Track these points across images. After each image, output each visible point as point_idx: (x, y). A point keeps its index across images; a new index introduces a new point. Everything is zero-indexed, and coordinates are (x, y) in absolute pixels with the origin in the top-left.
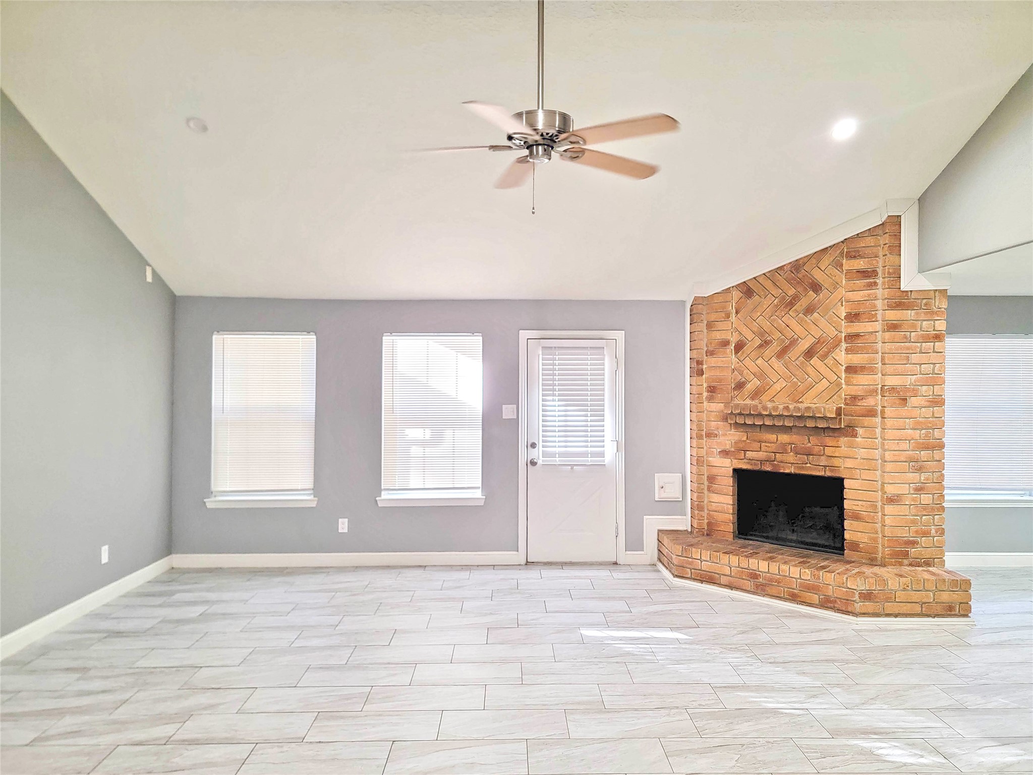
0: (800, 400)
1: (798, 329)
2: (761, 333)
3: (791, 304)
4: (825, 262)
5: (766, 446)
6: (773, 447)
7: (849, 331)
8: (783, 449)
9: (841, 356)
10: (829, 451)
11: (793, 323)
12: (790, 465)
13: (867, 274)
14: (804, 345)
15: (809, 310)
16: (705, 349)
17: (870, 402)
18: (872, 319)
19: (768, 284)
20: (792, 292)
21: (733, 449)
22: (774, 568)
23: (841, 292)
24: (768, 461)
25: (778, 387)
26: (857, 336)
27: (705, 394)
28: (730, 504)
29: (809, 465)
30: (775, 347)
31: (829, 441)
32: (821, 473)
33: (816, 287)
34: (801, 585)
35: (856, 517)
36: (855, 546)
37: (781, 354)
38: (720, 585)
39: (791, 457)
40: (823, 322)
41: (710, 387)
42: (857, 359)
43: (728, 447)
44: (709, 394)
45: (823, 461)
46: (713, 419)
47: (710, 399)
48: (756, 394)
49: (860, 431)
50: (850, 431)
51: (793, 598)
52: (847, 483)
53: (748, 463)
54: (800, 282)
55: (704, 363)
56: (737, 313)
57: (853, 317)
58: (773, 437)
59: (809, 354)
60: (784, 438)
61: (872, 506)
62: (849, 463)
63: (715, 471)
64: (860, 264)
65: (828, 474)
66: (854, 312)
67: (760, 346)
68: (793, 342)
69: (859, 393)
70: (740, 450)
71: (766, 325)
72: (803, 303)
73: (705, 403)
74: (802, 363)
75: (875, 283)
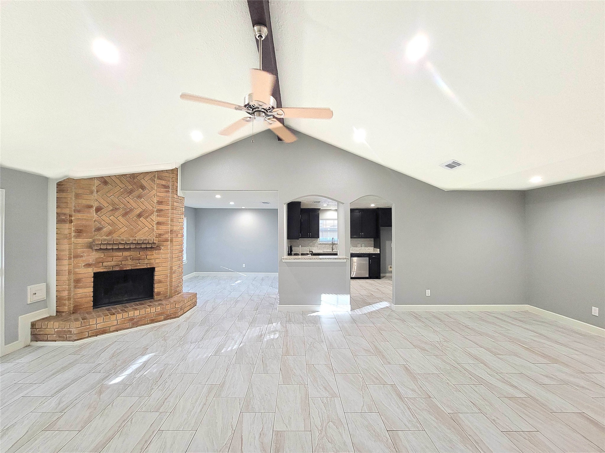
0: (135, 236)
1: (134, 205)
2: (113, 204)
3: (131, 192)
4: (147, 178)
5: (116, 259)
6: (120, 259)
7: (158, 208)
8: (126, 259)
9: (154, 217)
10: (148, 257)
11: (131, 201)
12: (129, 265)
13: (166, 187)
14: (138, 212)
15: (140, 197)
16: (73, 208)
17: (166, 236)
18: (168, 204)
19: (118, 181)
20: (130, 187)
21: (94, 263)
22: (143, 312)
23: (154, 192)
24: (117, 265)
25: (123, 230)
26: (162, 210)
27: (73, 234)
28: (91, 292)
29: (139, 264)
30: (121, 211)
31: (149, 253)
32: (146, 267)
33: (143, 188)
34: (156, 314)
35: (160, 282)
36: (159, 294)
37: (125, 214)
38: (110, 332)
39: (130, 262)
40: (146, 203)
41: (77, 230)
42: (160, 219)
43: (91, 262)
44: (76, 234)
45: (146, 261)
46: (79, 248)
47: (77, 237)
48: (110, 233)
49: (163, 248)
50: (158, 248)
51: (153, 321)
52: (156, 269)
53: (105, 268)
54: (135, 183)
55: (73, 216)
56: (97, 192)
57: (160, 203)
58: (120, 254)
59: (139, 216)
60: (126, 254)
61: (166, 276)
62: (157, 261)
63: (80, 276)
64: (163, 183)
65: (149, 267)
66: (160, 200)
67: (112, 210)
68: (131, 210)
69: (162, 233)
70: (98, 262)
71: (116, 201)
72: (136, 193)
73: (72, 239)
74: (136, 220)
75: (169, 191)
